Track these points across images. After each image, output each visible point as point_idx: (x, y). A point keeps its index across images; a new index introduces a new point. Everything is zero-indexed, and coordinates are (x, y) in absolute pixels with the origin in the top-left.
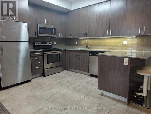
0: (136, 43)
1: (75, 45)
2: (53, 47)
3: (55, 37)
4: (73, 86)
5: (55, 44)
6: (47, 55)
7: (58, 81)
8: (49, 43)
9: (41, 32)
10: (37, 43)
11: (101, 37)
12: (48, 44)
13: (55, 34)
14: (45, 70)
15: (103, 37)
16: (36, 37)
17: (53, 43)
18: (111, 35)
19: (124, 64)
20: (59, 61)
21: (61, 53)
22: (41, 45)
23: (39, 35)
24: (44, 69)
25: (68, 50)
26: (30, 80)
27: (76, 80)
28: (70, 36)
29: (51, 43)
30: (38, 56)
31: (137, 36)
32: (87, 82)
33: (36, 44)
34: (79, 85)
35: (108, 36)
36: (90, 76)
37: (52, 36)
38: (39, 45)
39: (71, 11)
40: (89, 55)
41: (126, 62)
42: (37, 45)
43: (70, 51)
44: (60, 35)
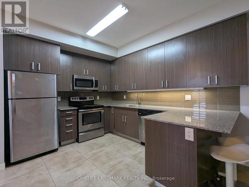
0: (205, 98)
1: (123, 99)
2: (96, 103)
3: (97, 90)
4: (112, 163)
5: (98, 98)
6: (83, 114)
7: (94, 152)
8: (90, 98)
9: (77, 85)
10: (73, 99)
11: (155, 90)
12: (88, 99)
13: (96, 86)
14: (80, 134)
15: (157, 90)
16: (72, 90)
17: (95, 98)
18: (168, 88)
19: (186, 139)
20: (101, 121)
21: (103, 111)
22: (79, 100)
23: (75, 88)
24: (78, 133)
25: (112, 107)
26: (57, 149)
27: (118, 151)
28: (117, 88)
29: (92, 98)
30: (70, 115)
31: (206, 89)
32: (134, 156)
33: (71, 100)
34: (120, 162)
35: (163, 88)
36: (140, 145)
37: (93, 89)
38: (76, 100)
39: (117, 59)
40: (139, 114)
41: (189, 135)
42: (74, 100)
43: (115, 108)
44: (104, 88)
